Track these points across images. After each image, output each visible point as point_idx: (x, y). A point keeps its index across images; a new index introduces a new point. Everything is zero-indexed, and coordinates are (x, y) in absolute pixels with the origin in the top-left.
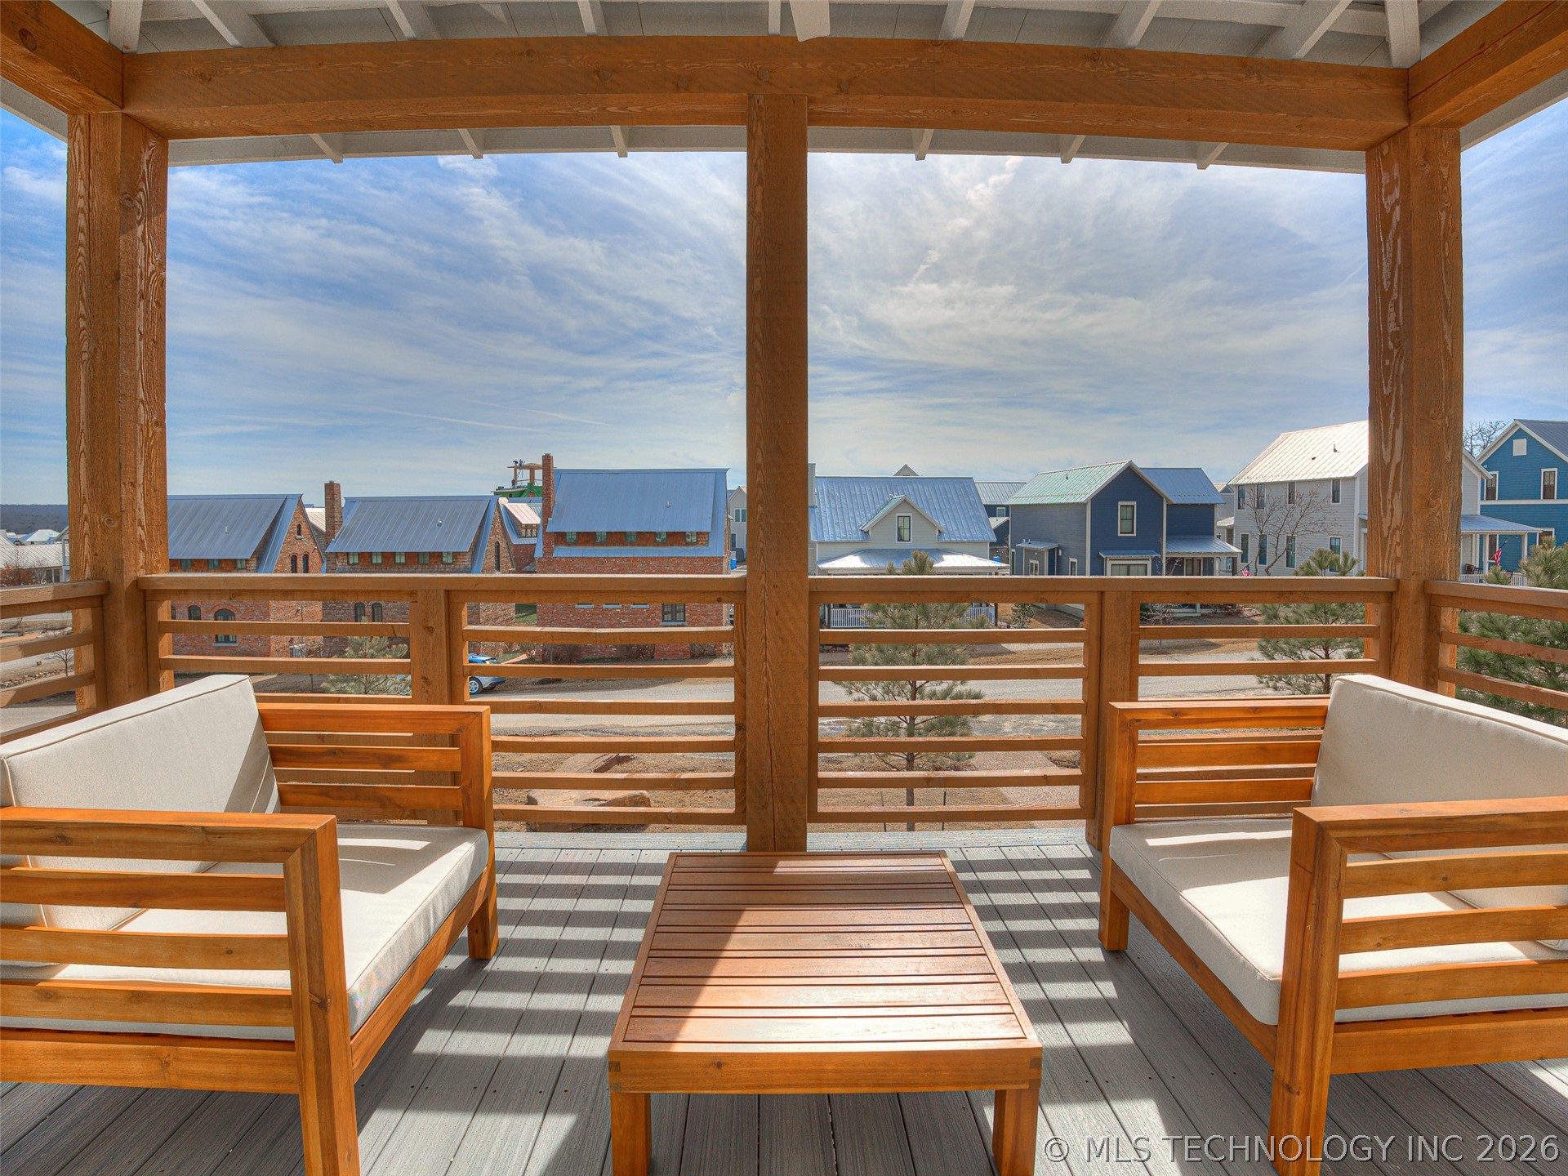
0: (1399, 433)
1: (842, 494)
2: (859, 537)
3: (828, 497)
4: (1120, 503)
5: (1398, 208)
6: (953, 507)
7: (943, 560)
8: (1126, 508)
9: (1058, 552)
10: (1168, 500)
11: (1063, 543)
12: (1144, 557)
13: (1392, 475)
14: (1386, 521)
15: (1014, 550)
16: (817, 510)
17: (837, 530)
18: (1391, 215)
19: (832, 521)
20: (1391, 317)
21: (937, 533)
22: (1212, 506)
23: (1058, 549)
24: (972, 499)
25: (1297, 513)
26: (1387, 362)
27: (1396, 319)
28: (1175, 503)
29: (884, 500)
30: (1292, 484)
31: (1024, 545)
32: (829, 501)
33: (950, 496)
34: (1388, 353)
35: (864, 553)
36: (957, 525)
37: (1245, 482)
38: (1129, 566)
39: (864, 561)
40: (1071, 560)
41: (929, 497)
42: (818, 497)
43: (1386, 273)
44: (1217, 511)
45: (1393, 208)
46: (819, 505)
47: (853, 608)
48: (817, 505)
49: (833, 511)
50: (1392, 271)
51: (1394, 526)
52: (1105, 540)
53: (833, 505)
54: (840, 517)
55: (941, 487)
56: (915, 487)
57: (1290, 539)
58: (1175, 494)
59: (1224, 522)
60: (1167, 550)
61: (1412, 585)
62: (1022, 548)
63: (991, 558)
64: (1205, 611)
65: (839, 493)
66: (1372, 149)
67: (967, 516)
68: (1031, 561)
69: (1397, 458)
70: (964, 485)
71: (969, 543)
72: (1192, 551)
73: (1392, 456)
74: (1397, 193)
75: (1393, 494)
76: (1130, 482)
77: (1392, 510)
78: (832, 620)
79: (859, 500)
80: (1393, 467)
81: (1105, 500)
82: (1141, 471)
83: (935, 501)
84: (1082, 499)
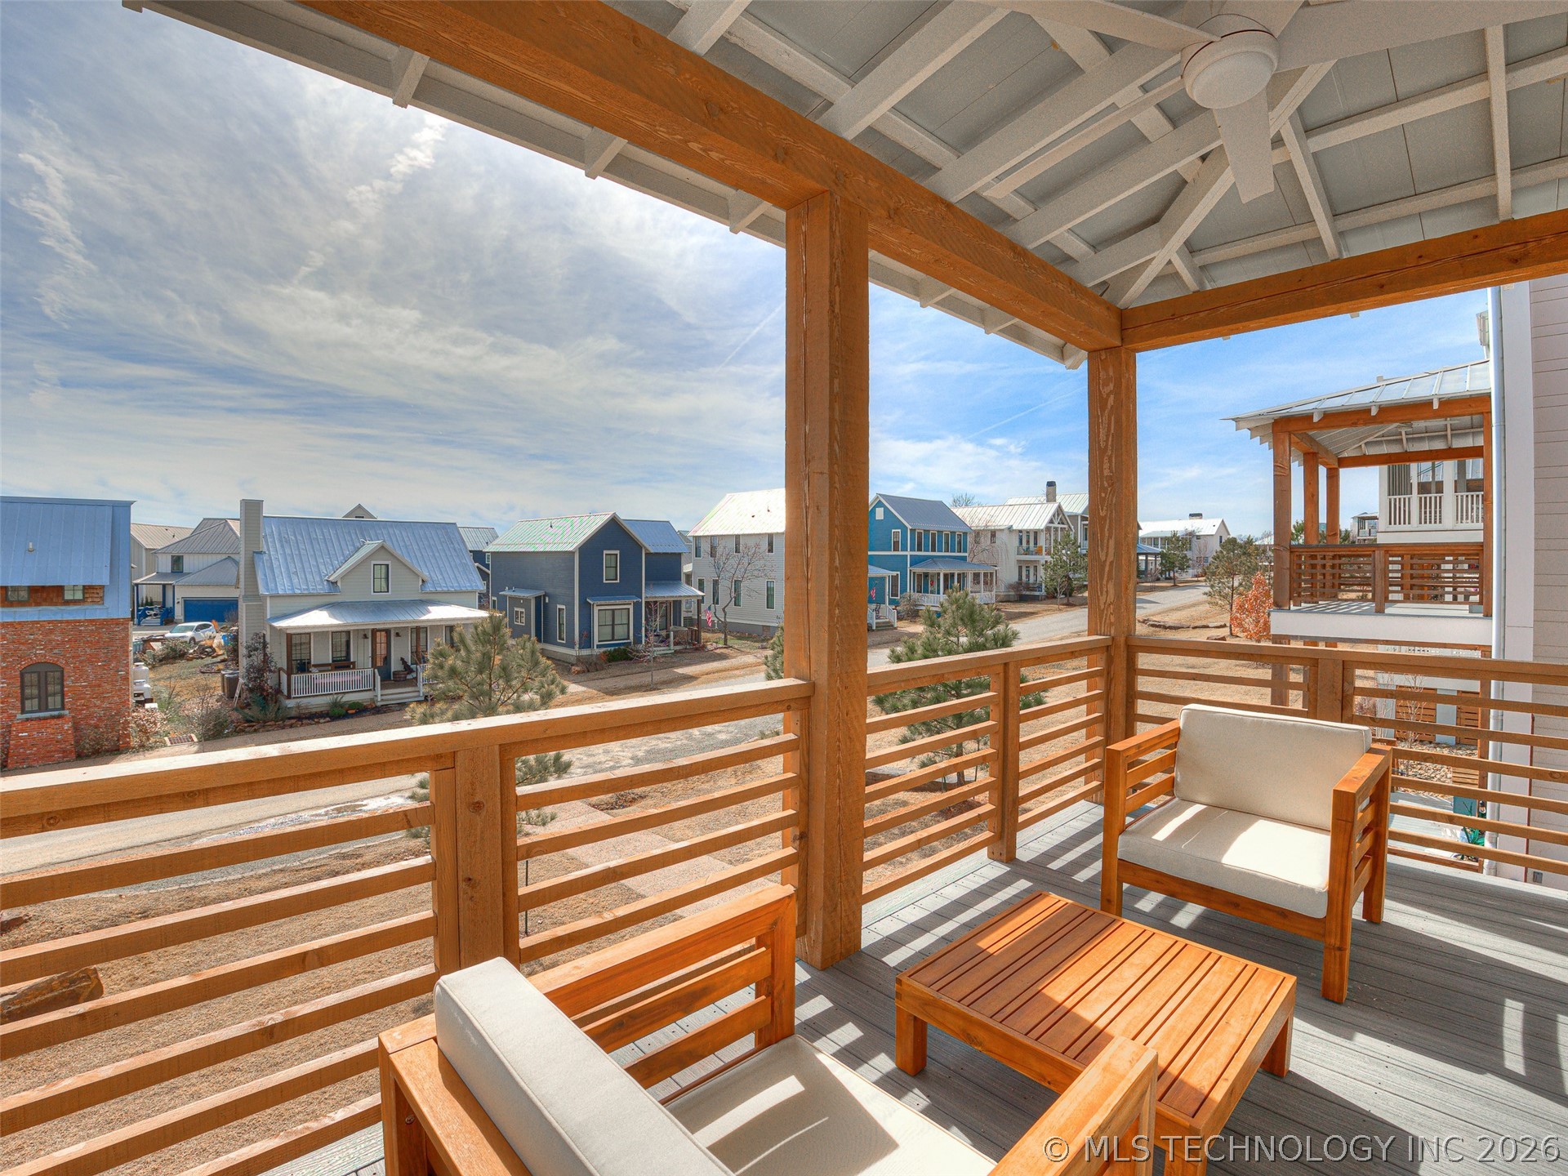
0: (1112, 543)
1: (299, 538)
2: (323, 588)
3: (281, 541)
4: (605, 552)
5: (1112, 396)
6: (437, 554)
7: (429, 612)
8: (610, 556)
9: (545, 600)
10: (646, 549)
11: (550, 590)
12: (627, 601)
13: (1107, 569)
14: (1103, 599)
15: (495, 599)
16: (265, 557)
17: (295, 581)
18: (1107, 400)
19: (288, 568)
20: (1106, 466)
21: (421, 583)
22: (680, 554)
23: (545, 596)
24: (456, 546)
25: (746, 561)
26: (1103, 495)
27: (1110, 468)
28: (652, 551)
29: (354, 545)
30: (737, 537)
31: (507, 592)
32: (282, 546)
33: (432, 543)
34: (1104, 490)
35: (331, 606)
36: (442, 574)
37: (701, 534)
38: (613, 610)
39: (333, 615)
40: (559, 606)
41: (408, 543)
42: (267, 542)
43: (1102, 436)
44: (683, 559)
45: (1108, 395)
46: (269, 550)
47: (320, 671)
48: (265, 549)
49: (289, 558)
50: (1107, 436)
51: (1108, 602)
52: (592, 586)
53: (288, 551)
54: (298, 565)
55: (421, 532)
56: (391, 531)
57: (737, 583)
58: (652, 544)
59: (687, 568)
60: (647, 594)
61: (1122, 640)
62: (505, 596)
63: (481, 607)
64: (678, 648)
65: (296, 537)
66: (1093, 355)
67: (452, 563)
68: (516, 609)
69: (1111, 558)
70: (448, 530)
71: (456, 592)
72: (666, 595)
73: (1107, 556)
74: (1111, 386)
75: (1107, 582)
76: (614, 533)
77: (1107, 592)
78: (293, 687)
79: (323, 545)
80: (1108, 563)
81: (592, 549)
82: (623, 523)
83: (415, 547)
84: (570, 548)
